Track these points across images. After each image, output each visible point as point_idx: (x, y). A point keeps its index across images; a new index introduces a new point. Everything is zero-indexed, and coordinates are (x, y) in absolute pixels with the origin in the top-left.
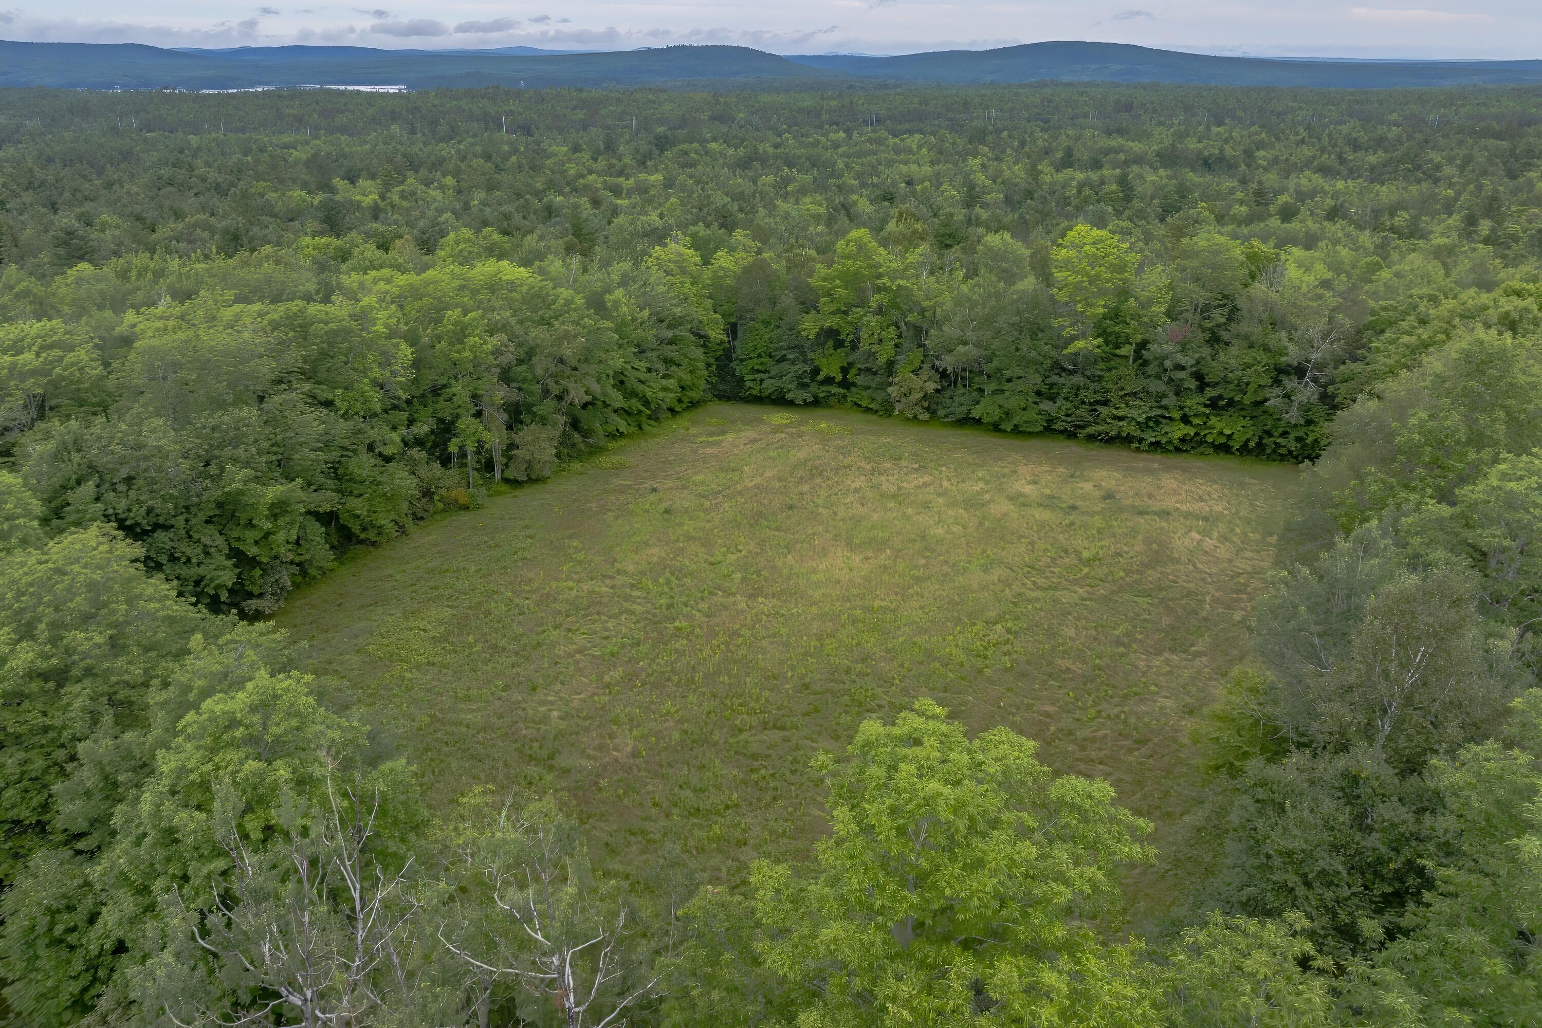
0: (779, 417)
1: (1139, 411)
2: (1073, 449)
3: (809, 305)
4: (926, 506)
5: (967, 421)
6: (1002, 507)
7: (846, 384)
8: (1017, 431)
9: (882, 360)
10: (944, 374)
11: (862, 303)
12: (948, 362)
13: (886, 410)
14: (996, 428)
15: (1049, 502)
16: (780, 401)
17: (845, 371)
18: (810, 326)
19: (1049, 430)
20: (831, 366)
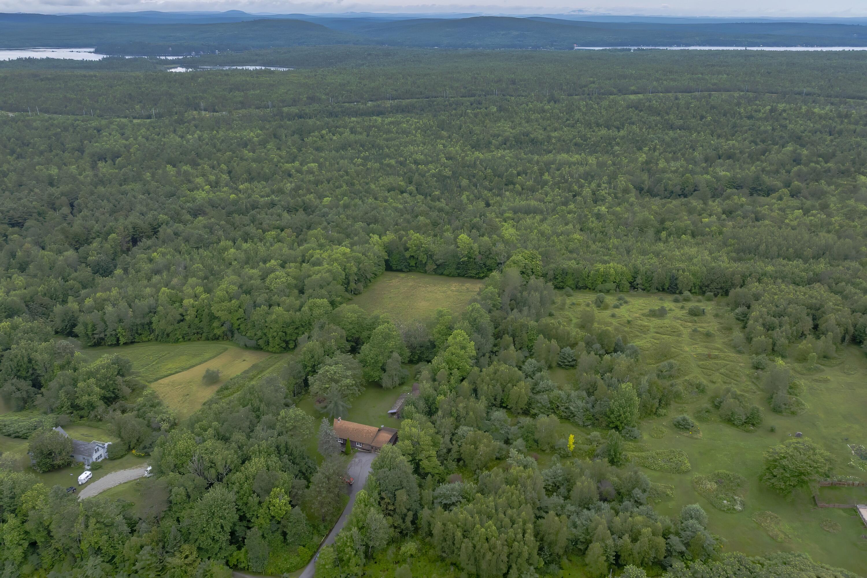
0: (402, 275)
1: (474, 272)
2: (462, 279)
3: (407, 249)
4: (436, 293)
5: (442, 274)
6: (449, 292)
7: (416, 267)
8: (453, 276)
9: (424, 262)
10: (437, 265)
11: (419, 249)
12: (438, 263)
13: (425, 272)
14: (448, 275)
15: (457, 291)
16: (401, 271)
17: (416, 264)
18: (407, 255)
19: (459, 275)
20: (413, 263)
